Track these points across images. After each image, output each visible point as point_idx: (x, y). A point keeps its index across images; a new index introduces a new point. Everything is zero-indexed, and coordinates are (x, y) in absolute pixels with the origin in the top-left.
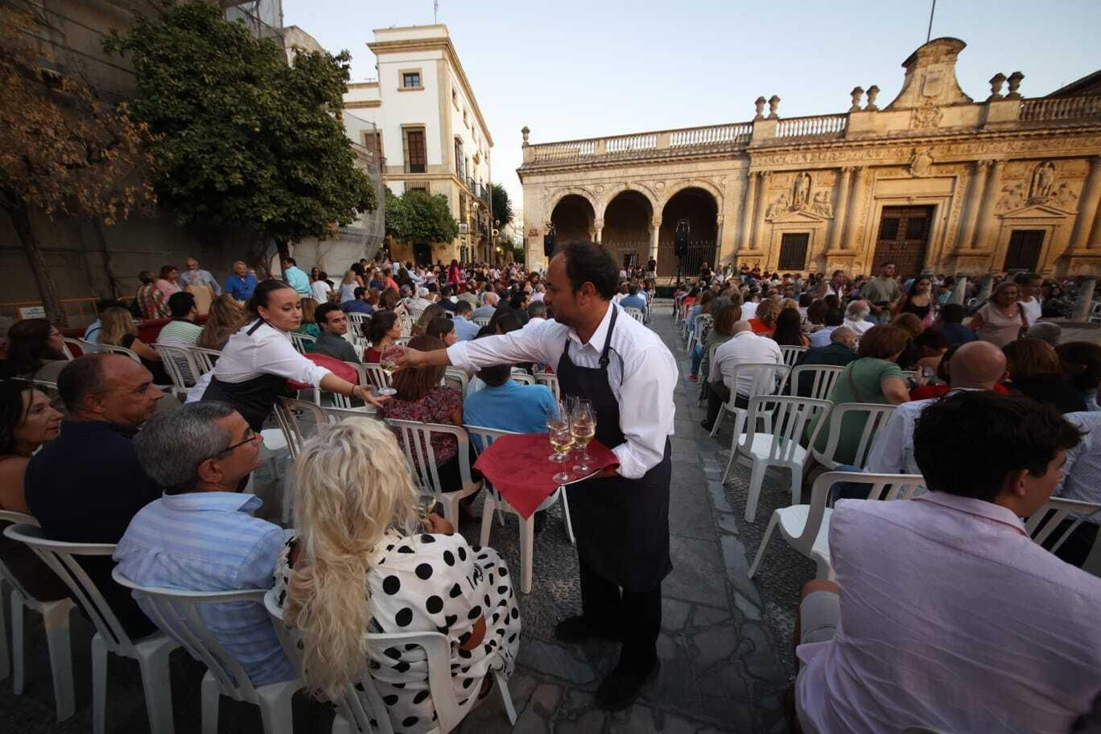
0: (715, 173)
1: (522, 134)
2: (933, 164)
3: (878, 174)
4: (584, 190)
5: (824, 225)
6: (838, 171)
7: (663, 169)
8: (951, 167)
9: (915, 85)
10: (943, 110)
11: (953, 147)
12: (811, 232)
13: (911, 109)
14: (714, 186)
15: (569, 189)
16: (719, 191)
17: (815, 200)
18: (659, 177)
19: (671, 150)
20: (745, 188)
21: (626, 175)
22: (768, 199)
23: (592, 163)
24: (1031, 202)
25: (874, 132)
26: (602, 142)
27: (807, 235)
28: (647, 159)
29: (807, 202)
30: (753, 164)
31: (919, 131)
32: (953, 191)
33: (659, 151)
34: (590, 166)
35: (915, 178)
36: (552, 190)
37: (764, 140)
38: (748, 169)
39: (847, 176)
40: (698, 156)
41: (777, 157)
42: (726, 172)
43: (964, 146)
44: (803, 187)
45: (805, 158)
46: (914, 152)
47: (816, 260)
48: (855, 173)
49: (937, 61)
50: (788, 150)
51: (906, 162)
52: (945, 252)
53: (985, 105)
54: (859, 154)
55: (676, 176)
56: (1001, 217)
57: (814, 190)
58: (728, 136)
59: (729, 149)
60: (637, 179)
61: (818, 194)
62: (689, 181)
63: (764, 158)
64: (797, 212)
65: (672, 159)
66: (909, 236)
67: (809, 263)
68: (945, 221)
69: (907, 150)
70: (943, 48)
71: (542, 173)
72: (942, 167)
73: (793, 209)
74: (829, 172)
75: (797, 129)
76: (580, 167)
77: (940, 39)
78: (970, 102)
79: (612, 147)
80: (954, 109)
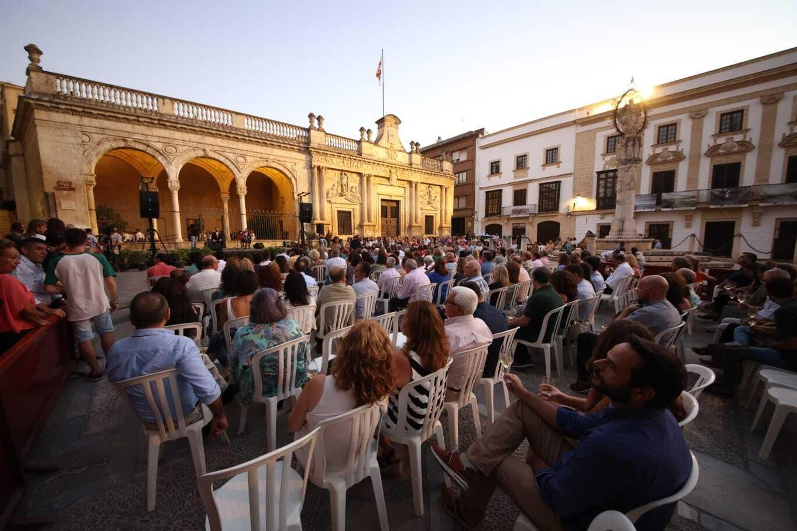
0: (288, 160)
1: (27, 54)
2: (398, 180)
3: (378, 180)
4: (148, 146)
5: (358, 207)
6: (360, 174)
7: (242, 146)
8: (403, 182)
9: (385, 135)
10: (397, 152)
11: (404, 172)
12: (352, 210)
13: (386, 148)
14: (288, 169)
15: (124, 140)
16: (292, 174)
17: (351, 191)
18: (239, 152)
19: (249, 131)
20: (310, 175)
21: (203, 142)
22: (327, 185)
23: (159, 120)
24: (429, 203)
25: (373, 156)
26: (167, 101)
27: (349, 213)
28: (227, 133)
29: (347, 191)
30: (313, 159)
31: (390, 161)
32: (405, 194)
33: (236, 129)
34: (156, 122)
35: (391, 185)
36: (97, 138)
37: (319, 145)
38: (311, 161)
39: (365, 178)
40: (273, 143)
41: (328, 158)
42: (296, 161)
43: (407, 172)
44: (344, 181)
45: (343, 162)
46: (390, 172)
47: (357, 228)
48: (369, 177)
49: (391, 126)
50: (334, 155)
51: (388, 176)
52: (407, 225)
53: (410, 153)
54: (370, 167)
55: (255, 155)
56: (422, 209)
57: (350, 185)
58: (292, 134)
59: (296, 144)
60: (216, 148)
61: (352, 187)
62: (267, 161)
63: (320, 157)
64: (344, 197)
65: (251, 139)
66: (392, 217)
67: (354, 230)
68: (404, 209)
69: (388, 169)
70: (393, 121)
71: (74, 112)
72: (400, 182)
73: (341, 195)
74: (356, 175)
75: (335, 142)
76: (140, 119)
77: (392, 115)
78: (405, 151)
79: (179, 111)
80: (401, 153)
